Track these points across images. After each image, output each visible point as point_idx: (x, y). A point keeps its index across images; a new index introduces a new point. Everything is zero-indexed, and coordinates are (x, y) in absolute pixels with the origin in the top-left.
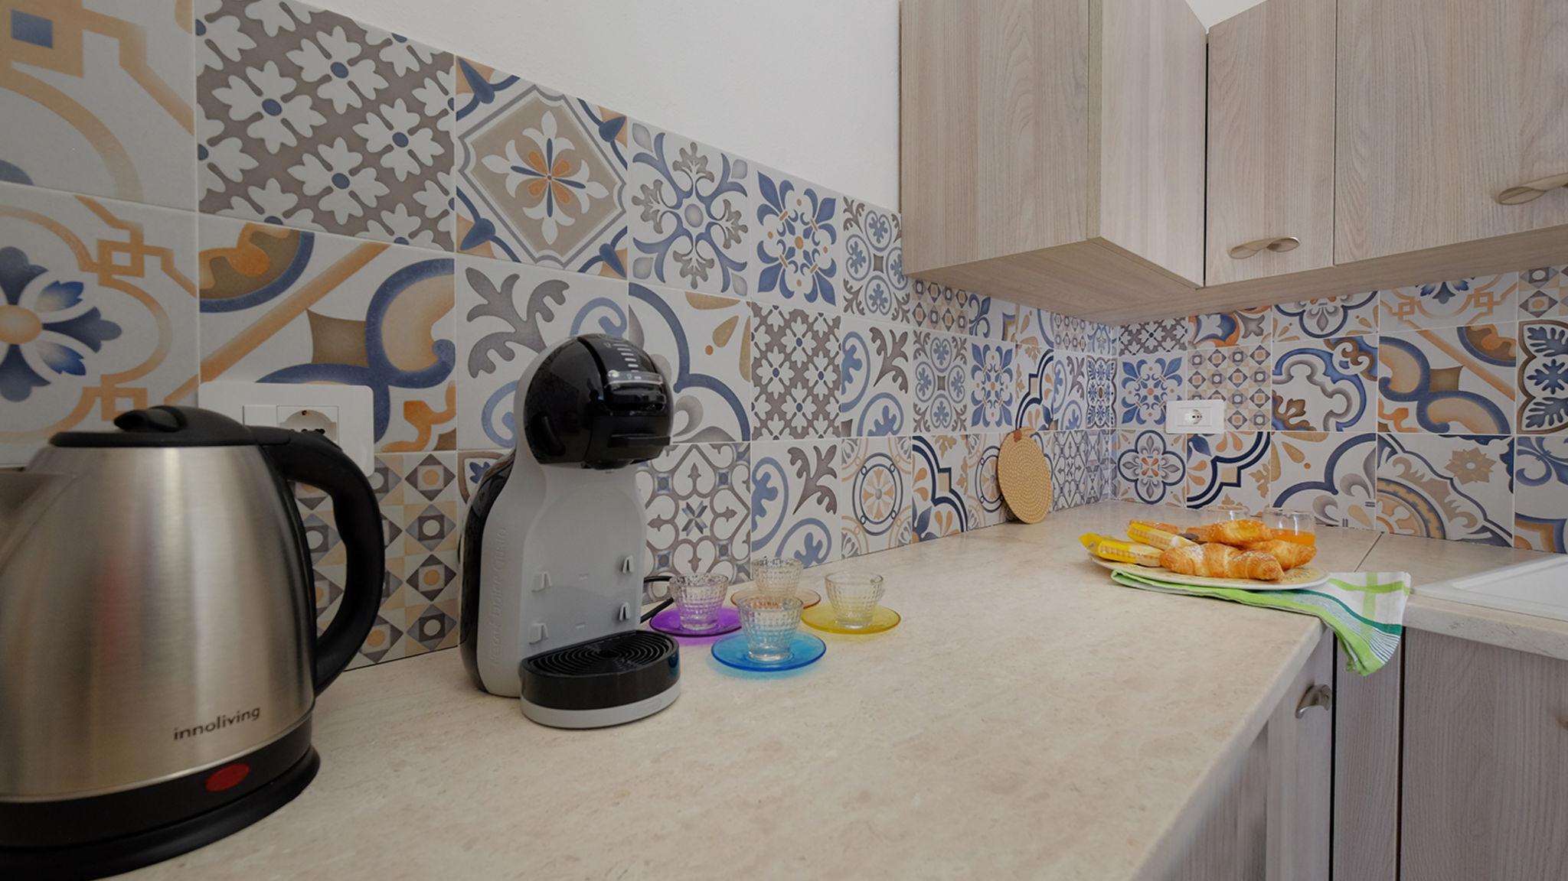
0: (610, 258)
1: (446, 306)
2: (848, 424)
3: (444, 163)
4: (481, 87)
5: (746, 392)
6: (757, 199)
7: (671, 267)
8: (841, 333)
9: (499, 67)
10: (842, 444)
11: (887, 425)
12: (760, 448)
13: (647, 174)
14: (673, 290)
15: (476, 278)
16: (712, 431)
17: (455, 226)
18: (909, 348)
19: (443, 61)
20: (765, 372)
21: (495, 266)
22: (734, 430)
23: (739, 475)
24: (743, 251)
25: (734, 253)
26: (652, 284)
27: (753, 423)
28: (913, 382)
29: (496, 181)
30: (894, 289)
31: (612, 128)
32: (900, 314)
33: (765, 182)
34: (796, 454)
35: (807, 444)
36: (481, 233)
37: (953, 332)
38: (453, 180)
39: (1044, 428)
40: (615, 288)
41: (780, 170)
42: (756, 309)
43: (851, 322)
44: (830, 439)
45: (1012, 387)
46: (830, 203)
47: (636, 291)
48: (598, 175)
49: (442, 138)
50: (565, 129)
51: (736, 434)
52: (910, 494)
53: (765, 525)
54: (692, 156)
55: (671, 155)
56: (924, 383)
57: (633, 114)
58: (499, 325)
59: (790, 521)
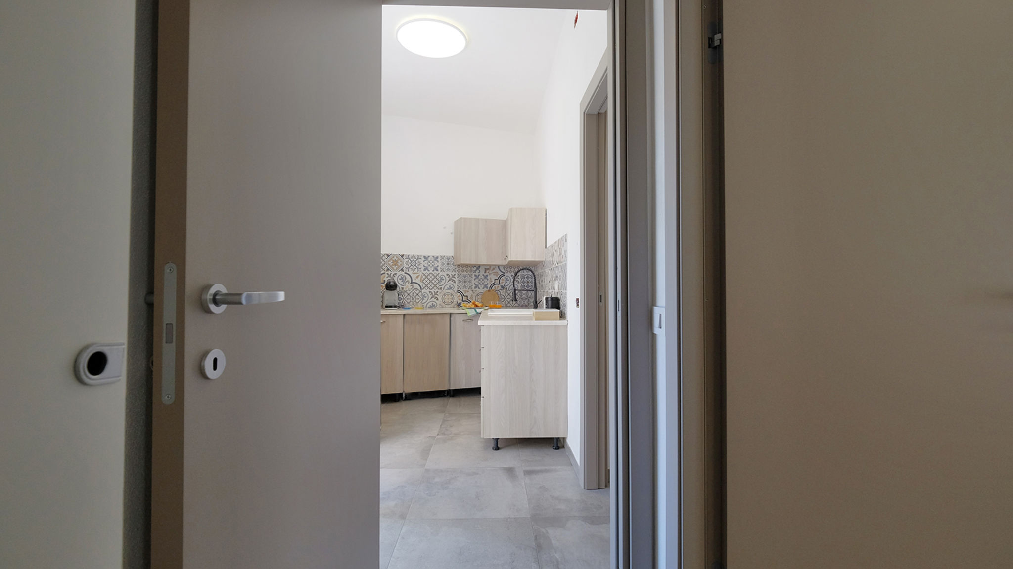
0: (402, 270)
1: (385, 277)
2: (441, 288)
3: (385, 264)
4: (388, 256)
5: (421, 284)
6: (423, 259)
7: (410, 270)
8: (439, 275)
9: (389, 253)
10: (440, 291)
11: (450, 288)
12: (423, 291)
13: (407, 260)
14: (410, 272)
15: (388, 274)
16: (416, 289)
17: (385, 269)
18: (456, 276)
19: (385, 255)
20: (425, 281)
21: (389, 272)
22: (419, 288)
23: (420, 294)
24: (422, 266)
25: (420, 267)
26: (407, 272)
27: (422, 288)
28: (457, 282)
29: (389, 264)
30: (451, 267)
31: (402, 256)
32: (454, 270)
33: (425, 257)
34: (430, 292)
35: (432, 291)
36: (388, 269)
37: (469, 273)
38: (386, 265)
39: (501, 289)
40: (403, 273)
41: (427, 254)
42: (423, 273)
43: (441, 274)
44: (437, 290)
45: (488, 282)
46: (437, 257)
47: (405, 273)
48: (401, 261)
49: (385, 262)
50: (397, 258)
51: (420, 289)
52: (456, 299)
53: (424, 301)
54: (413, 256)
55: (410, 257)
56: (460, 281)
57: (405, 254)
58: (390, 278)
59: (429, 301)
